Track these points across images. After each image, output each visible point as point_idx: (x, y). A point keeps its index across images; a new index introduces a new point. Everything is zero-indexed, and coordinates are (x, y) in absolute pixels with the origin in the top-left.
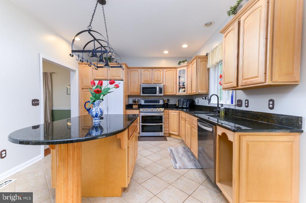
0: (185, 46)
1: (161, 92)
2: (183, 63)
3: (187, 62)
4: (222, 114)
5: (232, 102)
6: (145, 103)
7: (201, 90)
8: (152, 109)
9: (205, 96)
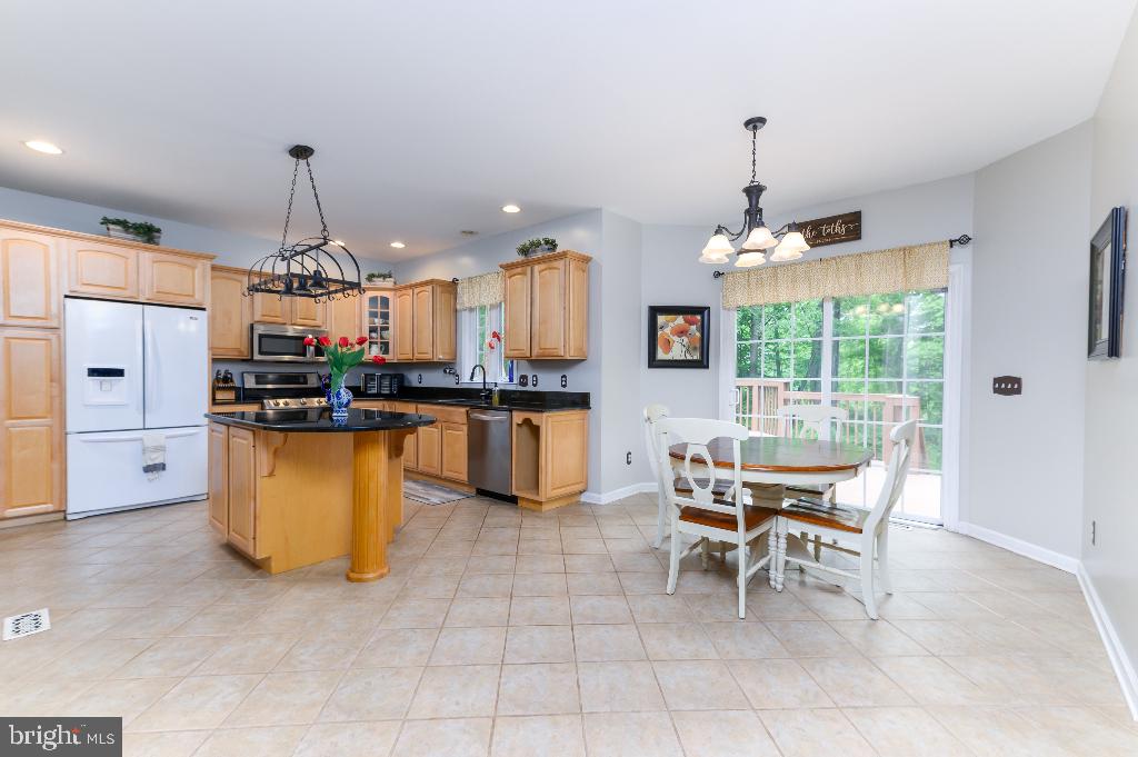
0: (398, 245)
1: (319, 352)
2: (381, 279)
3: (392, 279)
4: (496, 398)
5: (511, 380)
6: (257, 383)
7: (443, 354)
8: (305, 400)
9: (448, 366)
